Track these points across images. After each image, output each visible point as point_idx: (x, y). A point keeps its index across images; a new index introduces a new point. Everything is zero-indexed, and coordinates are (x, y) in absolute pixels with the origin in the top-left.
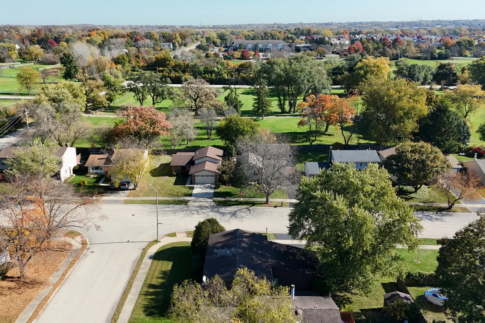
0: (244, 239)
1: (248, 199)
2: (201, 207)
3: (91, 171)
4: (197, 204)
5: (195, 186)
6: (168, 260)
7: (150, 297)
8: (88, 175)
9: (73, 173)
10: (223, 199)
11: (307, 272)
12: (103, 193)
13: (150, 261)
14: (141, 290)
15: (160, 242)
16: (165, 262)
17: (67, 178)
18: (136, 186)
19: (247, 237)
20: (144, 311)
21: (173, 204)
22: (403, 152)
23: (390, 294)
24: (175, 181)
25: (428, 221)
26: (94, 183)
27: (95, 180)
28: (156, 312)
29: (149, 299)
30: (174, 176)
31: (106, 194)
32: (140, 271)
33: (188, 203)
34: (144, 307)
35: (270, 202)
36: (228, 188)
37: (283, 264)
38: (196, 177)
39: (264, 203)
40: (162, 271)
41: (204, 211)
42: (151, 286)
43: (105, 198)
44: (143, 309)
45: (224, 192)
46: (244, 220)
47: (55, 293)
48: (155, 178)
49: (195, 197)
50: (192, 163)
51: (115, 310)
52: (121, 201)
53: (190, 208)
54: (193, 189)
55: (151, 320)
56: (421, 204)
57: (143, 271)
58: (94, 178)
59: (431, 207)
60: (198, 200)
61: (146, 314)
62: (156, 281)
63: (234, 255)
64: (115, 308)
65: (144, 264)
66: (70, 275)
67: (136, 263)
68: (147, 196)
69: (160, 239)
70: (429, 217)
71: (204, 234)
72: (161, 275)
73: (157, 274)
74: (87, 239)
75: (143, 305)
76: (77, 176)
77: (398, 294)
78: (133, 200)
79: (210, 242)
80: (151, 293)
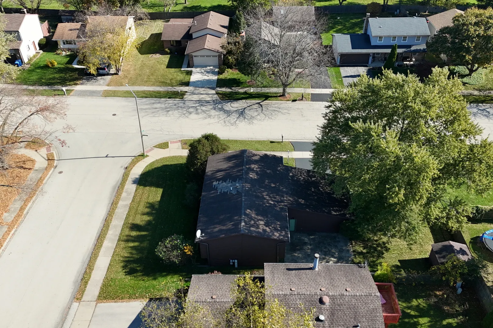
0: (253, 166)
1: (260, 89)
2: (201, 102)
3: (61, 46)
4: (195, 97)
5: (193, 69)
6: (158, 186)
7: (132, 244)
8: (59, 52)
9: (40, 50)
10: (228, 90)
11: (334, 213)
12: (77, 79)
13: (134, 186)
14: (121, 234)
15: (147, 156)
16: (153, 189)
17: (32, 56)
18: (118, 70)
19: (256, 162)
20: (124, 267)
21: (165, 97)
22: (464, 24)
23: (440, 245)
24: (169, 61)
25: (484, 118)
26: (66, 64)
27: (68, 59)
28: (138, 268)
29: (131, 247)
30: (166, 53)
31: (81, 82)
32: (121, 203)
33: (185, 97)
34: (124, 261)
35: (288, 93)
36: (235, 72)
37: (303, 202)
38: (194, 58)
39: (280, 96)
40: (148, 203)
41: (204, 108)
42: (135, 227)
43: (78, 88)
44: (122, 264)
45: (230, 79)
46: (255, 121)
47: (9, 237)
48: (143, 56)
49: (193, 86)
50: (188, 36)
51: (86, 266)
52: (99, 92)
53: (188, 103)
54: (191, 74)
55: (132, 282)
56: (476, 93)
57: (125, 203)
58: (67, 56)
59: (488, 96)
60: (197, 92)
61: (125, 272)
62: (141, 220)
63: (239, 193)
64: (87, 262)
65: (126, 192)
66: (30, 208)
67: (116, 190)
68: (133, 84)
69: (147, 152)
70: (485, 113)
71: (202, 155)
72: (147, 210)
73: (142, 208)
74: (54, 152)
75: (122, 257)
76: (45, 53)
77: (452, 246)
78: (115, 91)
79: (209, 169)
80: (133, 238)
